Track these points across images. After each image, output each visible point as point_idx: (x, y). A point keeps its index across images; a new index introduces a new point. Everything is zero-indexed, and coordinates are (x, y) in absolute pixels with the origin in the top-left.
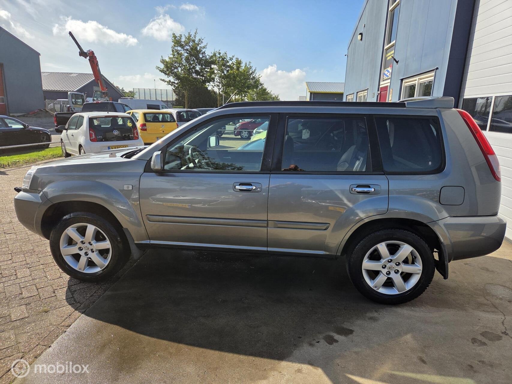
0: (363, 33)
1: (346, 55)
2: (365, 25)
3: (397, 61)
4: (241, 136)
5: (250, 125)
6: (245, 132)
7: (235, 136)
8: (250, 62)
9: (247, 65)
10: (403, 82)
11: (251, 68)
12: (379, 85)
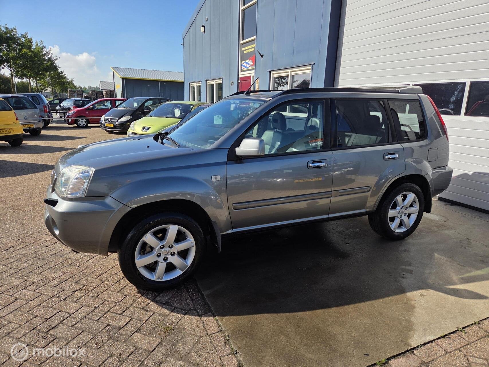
0: (205, 26)
1: (182, 45)
2: (207, 19)
3: (262, 55)
4: (77, 124)
5: (87, 112)
6: (82, 119)
7: (69, 124)
8: (42, 41)
9: (39, 44)
10: (271, 73)
11: (43, 48)
12: (238, 75)
